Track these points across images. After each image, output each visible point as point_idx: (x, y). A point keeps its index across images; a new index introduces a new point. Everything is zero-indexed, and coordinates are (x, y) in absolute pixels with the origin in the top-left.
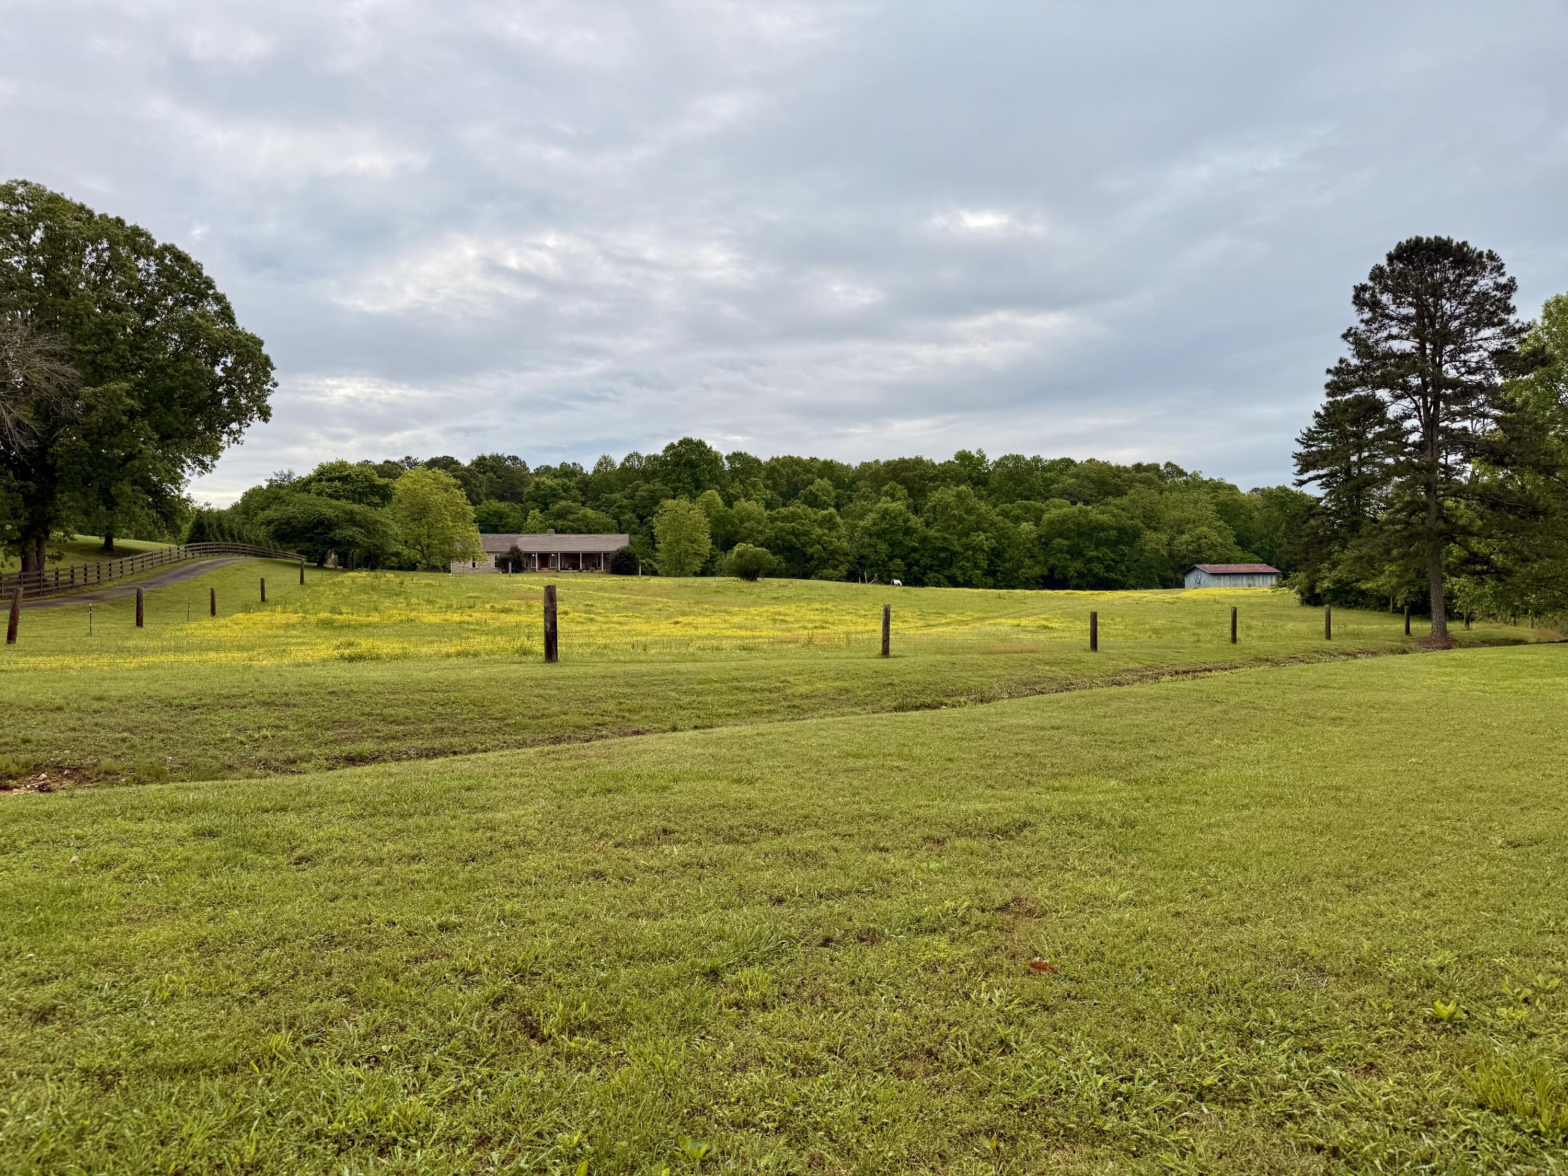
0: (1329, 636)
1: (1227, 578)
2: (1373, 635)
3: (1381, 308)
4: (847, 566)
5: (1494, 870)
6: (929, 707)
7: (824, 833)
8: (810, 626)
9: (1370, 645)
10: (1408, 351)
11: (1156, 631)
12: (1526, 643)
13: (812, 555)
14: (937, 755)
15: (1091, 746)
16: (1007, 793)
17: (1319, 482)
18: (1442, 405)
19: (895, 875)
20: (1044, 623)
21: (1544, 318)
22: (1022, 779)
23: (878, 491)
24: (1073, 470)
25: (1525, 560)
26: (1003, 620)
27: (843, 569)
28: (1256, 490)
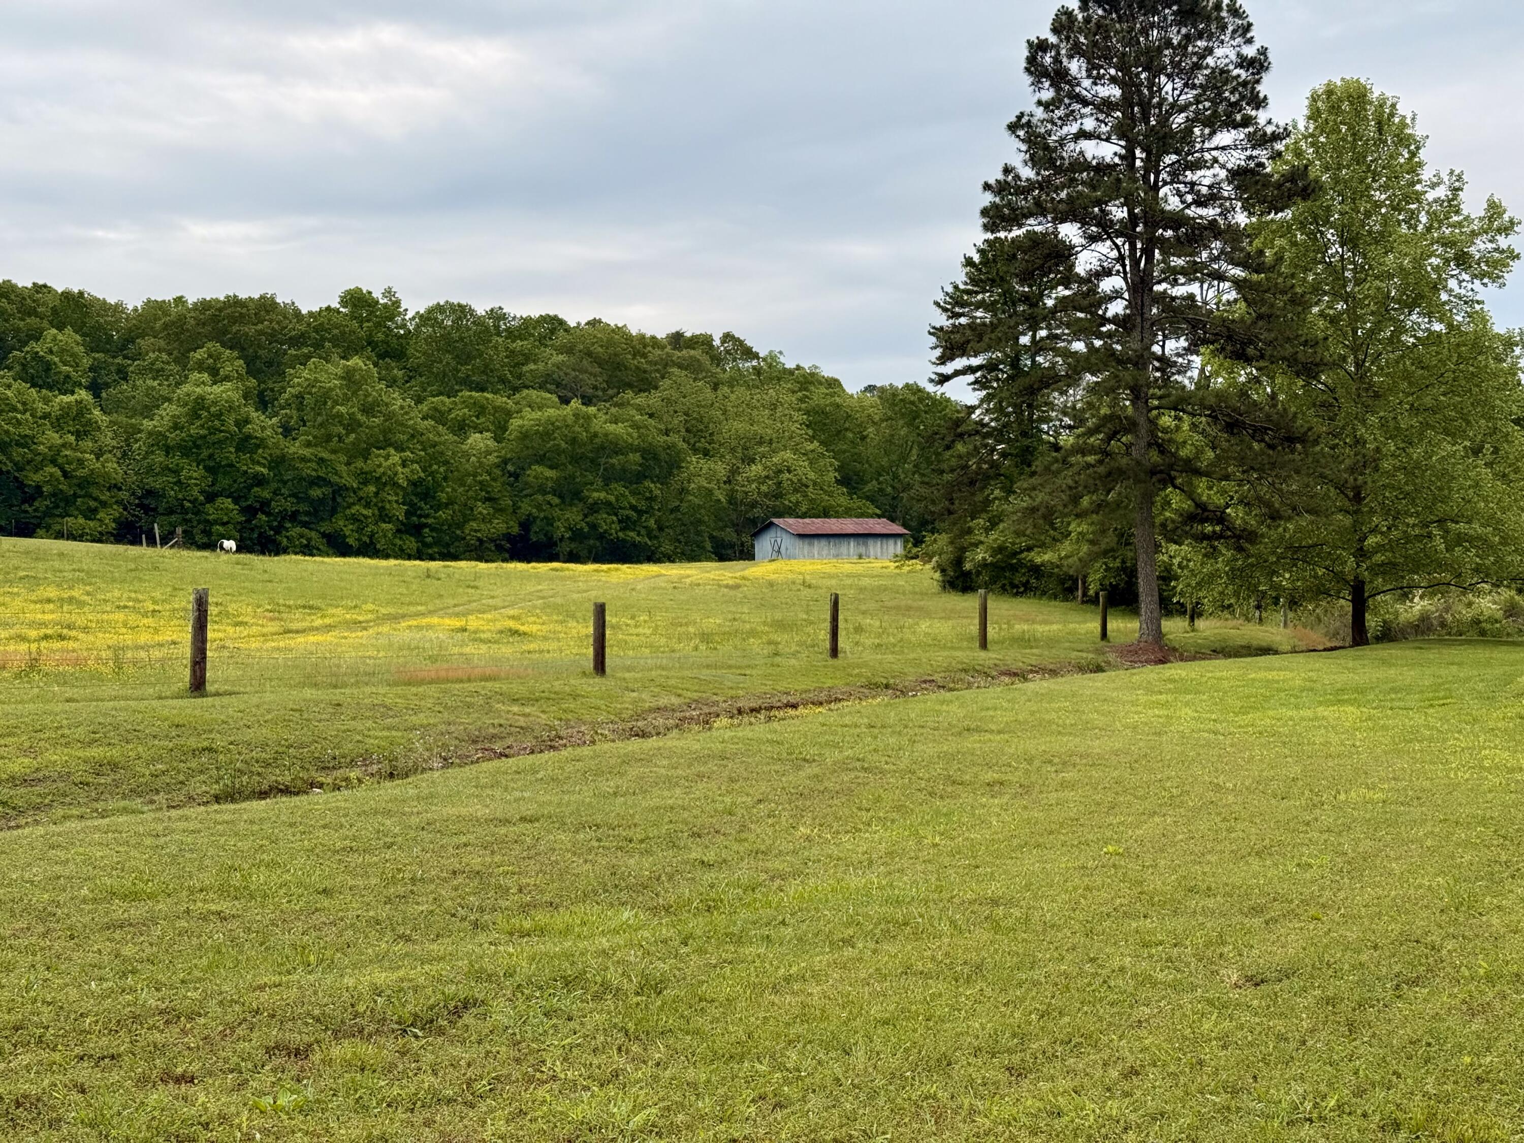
0: (984, 645)
1: (824, 542)
2: (1051, 642)
3: (1069, 82)
4: (116, 511)
5: (1227, 1023)
6: (286, 791)
7: (57, 1056)
8: (33, 634)
9: (1046, 657)
10: (1108, 160)
11: (706, 637)
12: (1276, 652)
13: (38, 488)
14: (300, 884)
15: (590, 850)
16: (435, 947)
17: (971, 378)
18: (1157, 254)
19: (206, 1126)
20: (512, 624)
21: (1309, 118)
22: (463, 919)
23: (182, 360)
24: (561, 338)
25: (1275, 516)
26: (435, 620)
27: (108, 518)
28: (870, 388)
